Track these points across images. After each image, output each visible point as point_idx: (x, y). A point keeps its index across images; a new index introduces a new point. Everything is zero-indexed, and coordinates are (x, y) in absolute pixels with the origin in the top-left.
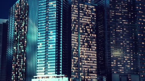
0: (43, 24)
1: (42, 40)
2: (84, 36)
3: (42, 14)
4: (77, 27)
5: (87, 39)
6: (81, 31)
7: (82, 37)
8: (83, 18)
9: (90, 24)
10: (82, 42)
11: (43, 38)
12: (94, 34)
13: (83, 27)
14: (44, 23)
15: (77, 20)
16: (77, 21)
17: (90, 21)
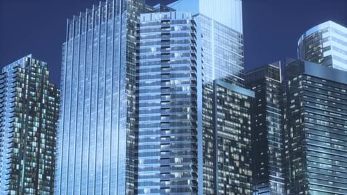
0: (153, 137)
1: (149, 180)
2: (228, 173)
3: (150, 108)
4: (210, 148)
5: (233, 183)
6: (220, 160)
7: (222, 176)
8: (225, 125)
9: (239, 141)
10: (222, 188)
11: (154, 173)
12: (248, 169)
13: (224, 148)
14: (157, 132)
15: (211, 128)
16: (212, 131)
17: (239, 135)
